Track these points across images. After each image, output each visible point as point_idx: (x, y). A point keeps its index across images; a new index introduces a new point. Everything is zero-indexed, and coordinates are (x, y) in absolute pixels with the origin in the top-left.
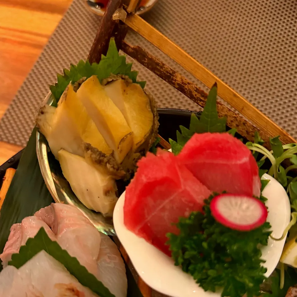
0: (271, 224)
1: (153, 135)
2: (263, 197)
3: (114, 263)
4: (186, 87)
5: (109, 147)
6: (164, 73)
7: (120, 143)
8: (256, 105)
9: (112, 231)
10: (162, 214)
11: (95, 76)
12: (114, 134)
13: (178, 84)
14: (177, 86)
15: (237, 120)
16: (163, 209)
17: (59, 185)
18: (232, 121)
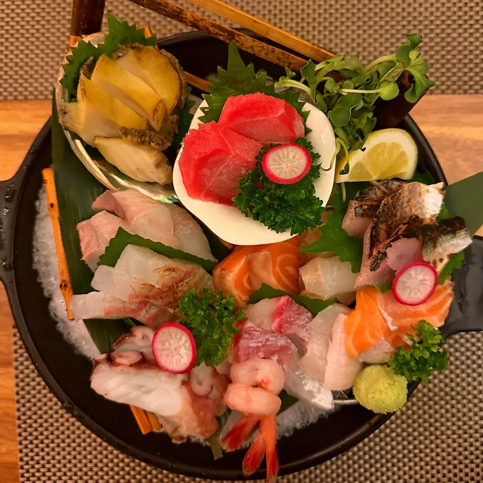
0: (320, 154)
1: (183, 90)
2: (307, 128)
3: (190, 228)
4: (200, 23)
5: (142, 117)
6: (171, 13)
7: (154, 115)
8: (278, 25)
9: (175, 197)
10: (221, 178)
11: (103, 55)
12: (145, 106)
13: (190, 22)
14: (190, 24)
15: (264, 49)
16: (221, 174)
17: (106, 170)
18: (259, 51)
